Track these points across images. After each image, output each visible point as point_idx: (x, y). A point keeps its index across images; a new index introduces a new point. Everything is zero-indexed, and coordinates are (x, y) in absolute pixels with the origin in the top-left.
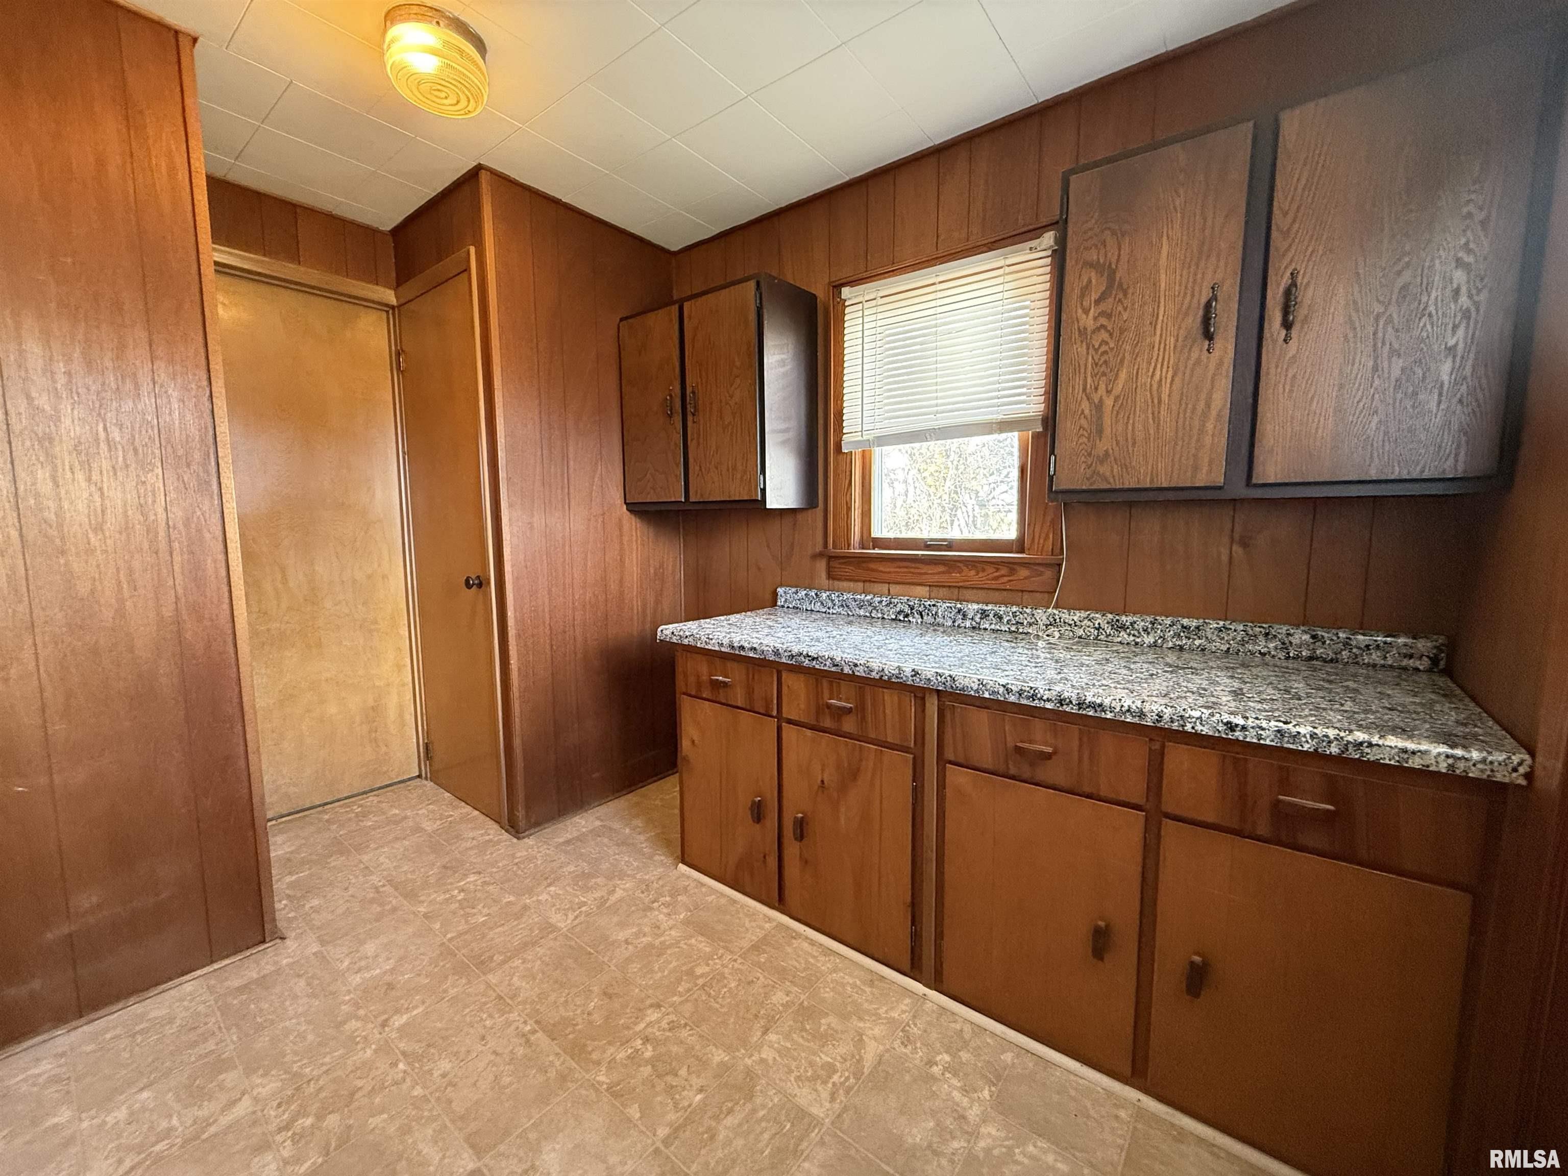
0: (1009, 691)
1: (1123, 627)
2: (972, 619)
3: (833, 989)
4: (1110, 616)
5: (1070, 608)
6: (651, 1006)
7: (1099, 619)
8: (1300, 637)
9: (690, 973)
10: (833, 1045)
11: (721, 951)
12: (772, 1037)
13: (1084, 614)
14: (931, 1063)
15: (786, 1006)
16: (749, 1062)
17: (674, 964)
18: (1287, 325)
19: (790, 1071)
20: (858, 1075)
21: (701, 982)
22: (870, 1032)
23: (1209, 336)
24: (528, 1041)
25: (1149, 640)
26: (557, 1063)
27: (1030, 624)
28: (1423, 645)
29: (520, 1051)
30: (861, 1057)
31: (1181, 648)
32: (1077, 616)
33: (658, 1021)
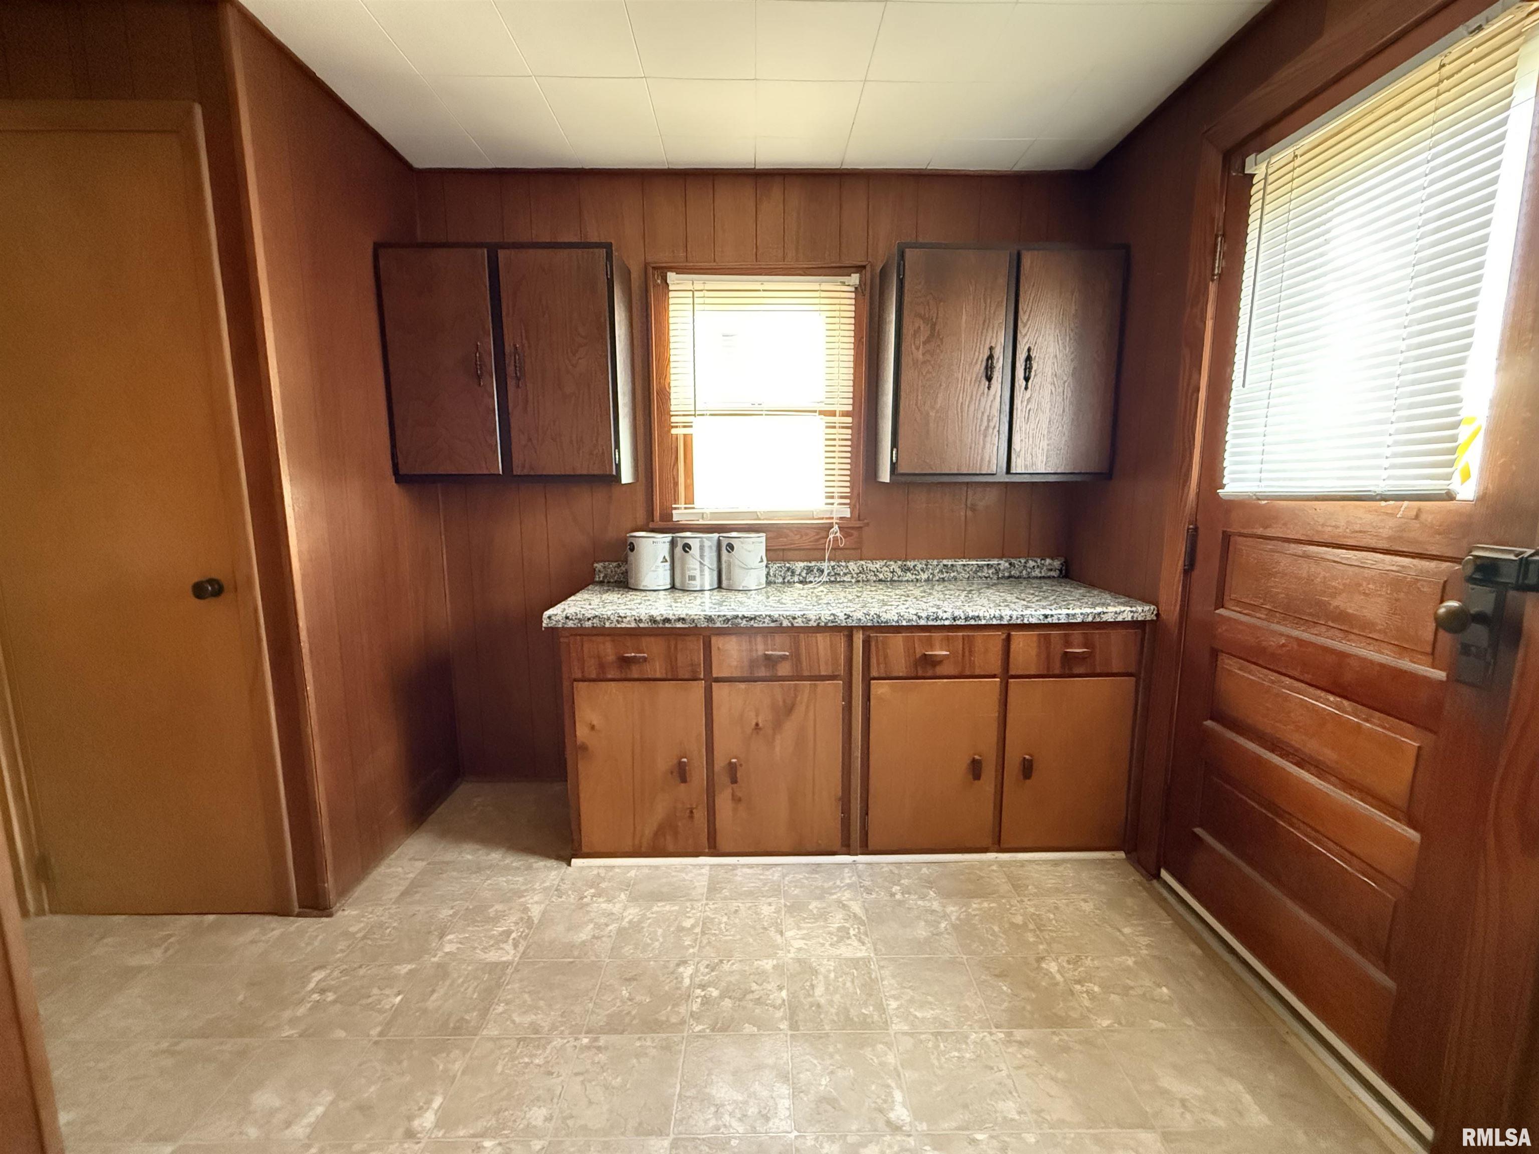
0: (920, 618)
1: (909, 570)
2: (800, 575)
3: (796, 887)
4: (900, 563)
5: (872, 559)
6: (678, 965)
7: (894, 566)
8: (1004, 564)
9: (681, 929)
10: (831, 916)
11: (688, 904)
12: (789, 934)
13: (883, 563)
14: (893, 895)
15: (778, 911)
16: (792, 955)
17: (660, 931)
18: (1027, 379)
19: (823, 945)
20: (862, 923)
21: (698, 930)
22: (844, 898)
23: (989, 379)
24: (599, 1048)
25: (924, 576)
26: (649, 1043)
27: (845, 574)
28: (1057, 564)
29: (602, 1057)
30: (854, 913)
31: (943, 580)
32: (879, 564)
33: (697, 970)
